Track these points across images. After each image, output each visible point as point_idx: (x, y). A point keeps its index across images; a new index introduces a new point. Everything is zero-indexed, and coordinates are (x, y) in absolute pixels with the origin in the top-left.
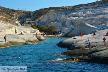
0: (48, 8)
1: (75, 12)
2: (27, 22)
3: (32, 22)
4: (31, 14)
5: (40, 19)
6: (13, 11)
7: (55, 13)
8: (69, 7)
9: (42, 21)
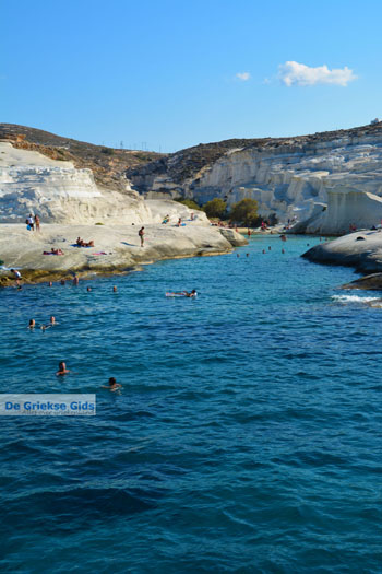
0: (220, 143)
1: (315, 154)
2: (156, 186)
3: (173, 186)
4: (170, 163)
5: (198, 176)
6: (107, 151)
7: (249, 159)
8: (293, 138)
9: (204, 183)
